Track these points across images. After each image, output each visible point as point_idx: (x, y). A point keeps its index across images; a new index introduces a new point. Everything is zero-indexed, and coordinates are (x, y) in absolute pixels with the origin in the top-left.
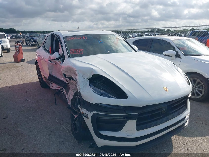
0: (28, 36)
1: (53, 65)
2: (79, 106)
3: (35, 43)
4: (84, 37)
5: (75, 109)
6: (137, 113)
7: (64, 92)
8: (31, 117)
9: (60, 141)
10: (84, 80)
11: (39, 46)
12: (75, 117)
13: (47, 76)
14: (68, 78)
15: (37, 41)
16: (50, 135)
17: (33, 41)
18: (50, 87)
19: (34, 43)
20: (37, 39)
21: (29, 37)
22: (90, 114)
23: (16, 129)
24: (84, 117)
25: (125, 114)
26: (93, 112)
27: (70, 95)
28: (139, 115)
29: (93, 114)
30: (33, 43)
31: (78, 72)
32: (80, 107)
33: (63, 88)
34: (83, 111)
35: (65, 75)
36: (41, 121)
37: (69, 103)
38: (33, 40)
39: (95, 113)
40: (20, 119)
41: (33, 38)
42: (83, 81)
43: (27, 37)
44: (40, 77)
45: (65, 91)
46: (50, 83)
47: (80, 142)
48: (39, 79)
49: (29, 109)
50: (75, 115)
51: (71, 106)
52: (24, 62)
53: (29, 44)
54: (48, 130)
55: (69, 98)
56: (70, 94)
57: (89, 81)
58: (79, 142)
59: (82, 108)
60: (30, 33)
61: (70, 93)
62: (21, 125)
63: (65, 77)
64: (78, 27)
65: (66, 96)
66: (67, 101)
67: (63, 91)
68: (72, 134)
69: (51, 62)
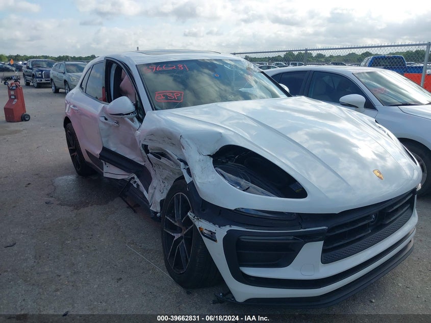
0: (30, 67)
1: (110, 126)
2: (190, 214)
3: (46, 80)
4: (182, 65)
5: (173, 222)
6: (325, 227)
7: (138, 185)
8: (69, 242)
9: (146, 291)
10: (202, 157)
11: (55, 87)
12: (175, 239)
13: (97, 152)
14: (155, 155)
15: (51, 76)
16: (121, 279)
17: (40, 76)
18: (104, 174)
19: (43, 81)
20: (52, 71)
21: (31, 69)
22: (221, 232)
23: (40, 269)
24: (204, 238)
25: (300, 230)
26: (228, 228)
27: (156, 191)
28: (329, 230)
29: (229, 232)
30: (41, 80)
31: (186, 141)
32: (194, 217)
33: (136, 177)
34: (203, 225)
35: (145, 147)
36: (93, 248)
37: (156, 208)
38: (41, 74)
39: (232, 228)
40: (45, 245)
41: (42, 71)
42: (199, 160)
43: (28, 68)
44: (76, 153)
45: (140, 183)
46: (105, 167)
47: (191, 293)
48: (73, 157)
49: (60, 223)
50: (174, 233)
51: (158, 215)
52: (28, 120)
53: (31, 84)
54: (114, 267)
55: (152, 197)
56: (155, 188)
57: (212, 159)
58: (188, 293)
59: (198, 219)
60: (33, 60)
61: (155, 185)
62: (50, 260)
63: (147, 151)
64: (138, 48)
65: (145, 193)
66: (148, 203)
67: (135, 182)
68: (168, 275)
69: (106, 119)
